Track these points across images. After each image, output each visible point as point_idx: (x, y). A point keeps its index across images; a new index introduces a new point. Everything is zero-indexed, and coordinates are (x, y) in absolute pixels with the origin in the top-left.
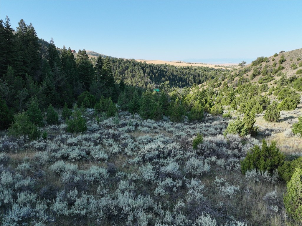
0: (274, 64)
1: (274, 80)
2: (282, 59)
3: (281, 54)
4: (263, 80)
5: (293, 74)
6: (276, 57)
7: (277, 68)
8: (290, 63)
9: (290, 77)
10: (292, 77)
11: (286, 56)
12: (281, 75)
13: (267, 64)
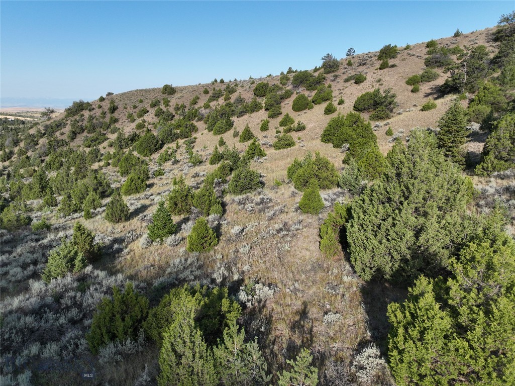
0: (102, 114)
1: (108, 140)
2: (112, 106)
3: (109, 97)
4: (91, 141)
5: (133, 129)
6: (103, 103)
7: (107, 119)
8: (125, 112)
9: (129, 134)
10: (131, 134)
11: (117, 101)
12: (116, 132)
13: (92, 113)
